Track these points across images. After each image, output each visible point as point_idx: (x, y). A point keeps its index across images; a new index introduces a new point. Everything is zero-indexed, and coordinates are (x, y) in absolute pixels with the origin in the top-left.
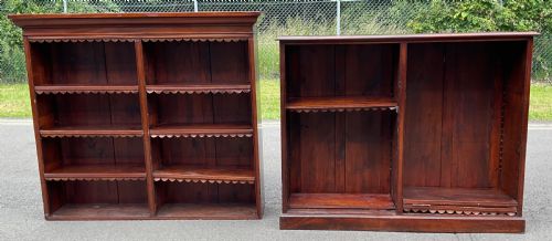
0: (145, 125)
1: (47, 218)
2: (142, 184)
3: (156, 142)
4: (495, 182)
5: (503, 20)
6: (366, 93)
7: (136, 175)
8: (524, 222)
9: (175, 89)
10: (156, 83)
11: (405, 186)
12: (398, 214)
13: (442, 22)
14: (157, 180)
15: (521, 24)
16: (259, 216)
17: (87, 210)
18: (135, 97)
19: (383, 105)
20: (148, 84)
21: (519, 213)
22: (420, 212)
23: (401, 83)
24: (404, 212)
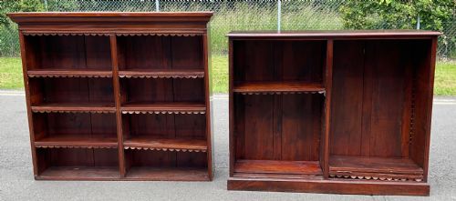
0: (118, 103)
1: (36, 179)
2: (114, 151)
3: (126, 118)
4: (406, 153)
5: (422, 6)
6: (300, 78)
7: (109, 144)
8: (429, 186)
9: (142, 74)
10: (126, 69)
11: (331, 155)
12: (325, 179)
13: (369, 8)
14: (127, 148)
15: (438, 9)
16: (210, 178)
17: (69, 172)
18: (109, 81)
19: (313, 89)
20: (120, 70)
21: (425, 180)
22: (343, 177)
23: (328, 72)
24: (330, 177)
